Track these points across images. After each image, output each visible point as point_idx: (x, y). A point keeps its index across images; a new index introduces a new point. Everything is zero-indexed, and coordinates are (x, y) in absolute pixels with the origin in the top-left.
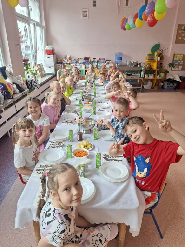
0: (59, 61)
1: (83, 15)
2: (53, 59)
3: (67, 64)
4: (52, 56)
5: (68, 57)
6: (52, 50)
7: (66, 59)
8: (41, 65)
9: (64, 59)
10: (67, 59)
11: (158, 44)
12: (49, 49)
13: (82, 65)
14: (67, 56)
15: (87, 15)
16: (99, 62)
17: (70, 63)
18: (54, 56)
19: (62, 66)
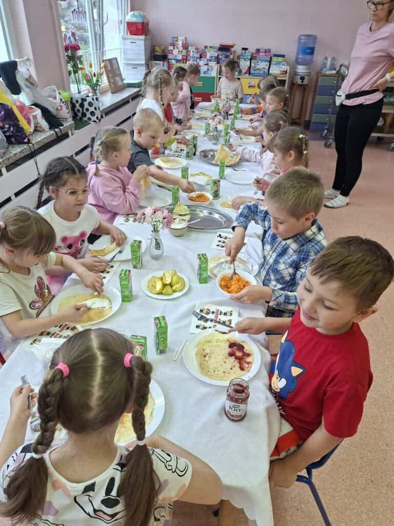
0: (157, 52)
2: (143, 48)
3: (178, 61)
4: (140, 42)
5: (180, 43)
6: (143, 23)
7: (174, 48)
8: (114, 62)
9: (171, 48)
10: (178, 48)
12: (134, 20)
13: (213, 64)
14: (177, 41)
16: (255, 59)
17: (185, 60)
18: (145, 40)
19: (166, 64)
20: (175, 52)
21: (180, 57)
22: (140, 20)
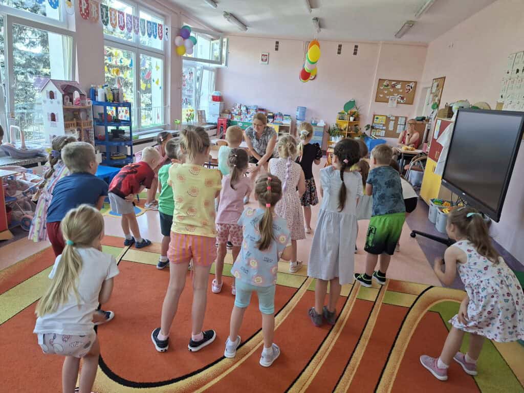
0: (226, 110)
1: (262, 59)
2: (219, 107)
3: (236, 115)
4: (218, 104)
5: (238, 106)
6: (220, 97)
8: (203, 112)
11: (353, 100)
12: (216, 95)
14: (236, 105)
15: (266, 60)
17: (240, 114)
18: (220, 104)
19: (230, 115)
20: (235, 110)
21: (237, 113)
22: (219, 95)
